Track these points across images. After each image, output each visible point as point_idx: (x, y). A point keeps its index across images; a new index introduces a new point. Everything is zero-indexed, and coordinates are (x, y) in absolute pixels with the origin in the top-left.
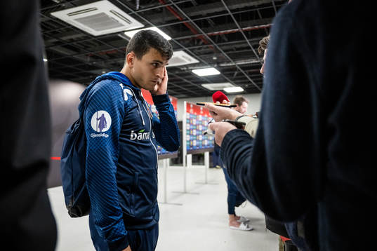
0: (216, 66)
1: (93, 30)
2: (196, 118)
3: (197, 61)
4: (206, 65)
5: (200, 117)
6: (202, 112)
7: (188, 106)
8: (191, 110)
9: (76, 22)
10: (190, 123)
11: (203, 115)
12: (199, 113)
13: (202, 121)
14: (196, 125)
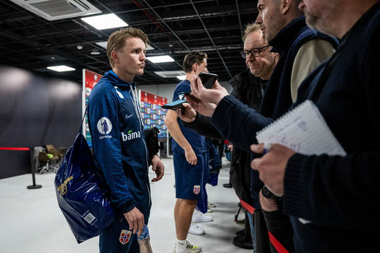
0: (170, 53)
1: (48, 15)
2: (150, 107)
3: (152, 48)
4: (160, 52)
5: (154, 106)
6: (156, 101)
7: (143, 94)
8: (146, 99)
9: (31, 7)
10: (144, 113)
11: (157, 104)
12: (153, 102)
13: (155, 110)
14: (150, 114)
